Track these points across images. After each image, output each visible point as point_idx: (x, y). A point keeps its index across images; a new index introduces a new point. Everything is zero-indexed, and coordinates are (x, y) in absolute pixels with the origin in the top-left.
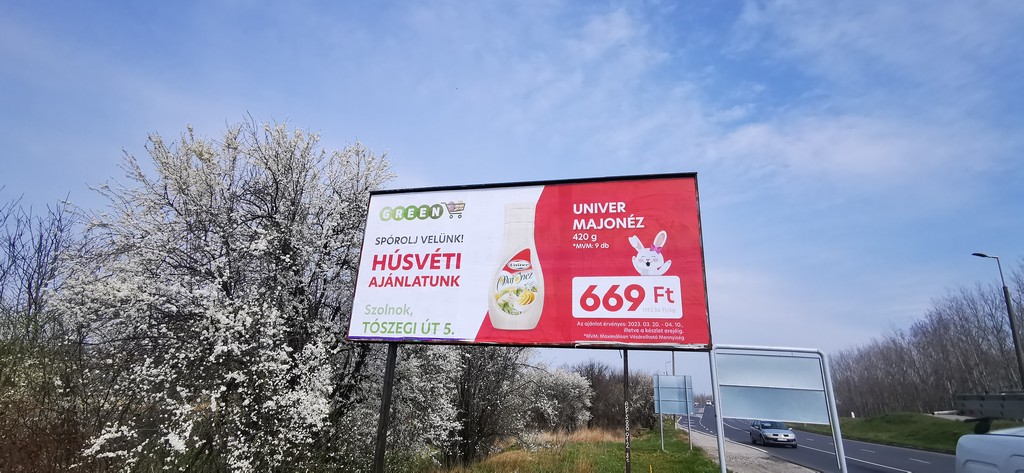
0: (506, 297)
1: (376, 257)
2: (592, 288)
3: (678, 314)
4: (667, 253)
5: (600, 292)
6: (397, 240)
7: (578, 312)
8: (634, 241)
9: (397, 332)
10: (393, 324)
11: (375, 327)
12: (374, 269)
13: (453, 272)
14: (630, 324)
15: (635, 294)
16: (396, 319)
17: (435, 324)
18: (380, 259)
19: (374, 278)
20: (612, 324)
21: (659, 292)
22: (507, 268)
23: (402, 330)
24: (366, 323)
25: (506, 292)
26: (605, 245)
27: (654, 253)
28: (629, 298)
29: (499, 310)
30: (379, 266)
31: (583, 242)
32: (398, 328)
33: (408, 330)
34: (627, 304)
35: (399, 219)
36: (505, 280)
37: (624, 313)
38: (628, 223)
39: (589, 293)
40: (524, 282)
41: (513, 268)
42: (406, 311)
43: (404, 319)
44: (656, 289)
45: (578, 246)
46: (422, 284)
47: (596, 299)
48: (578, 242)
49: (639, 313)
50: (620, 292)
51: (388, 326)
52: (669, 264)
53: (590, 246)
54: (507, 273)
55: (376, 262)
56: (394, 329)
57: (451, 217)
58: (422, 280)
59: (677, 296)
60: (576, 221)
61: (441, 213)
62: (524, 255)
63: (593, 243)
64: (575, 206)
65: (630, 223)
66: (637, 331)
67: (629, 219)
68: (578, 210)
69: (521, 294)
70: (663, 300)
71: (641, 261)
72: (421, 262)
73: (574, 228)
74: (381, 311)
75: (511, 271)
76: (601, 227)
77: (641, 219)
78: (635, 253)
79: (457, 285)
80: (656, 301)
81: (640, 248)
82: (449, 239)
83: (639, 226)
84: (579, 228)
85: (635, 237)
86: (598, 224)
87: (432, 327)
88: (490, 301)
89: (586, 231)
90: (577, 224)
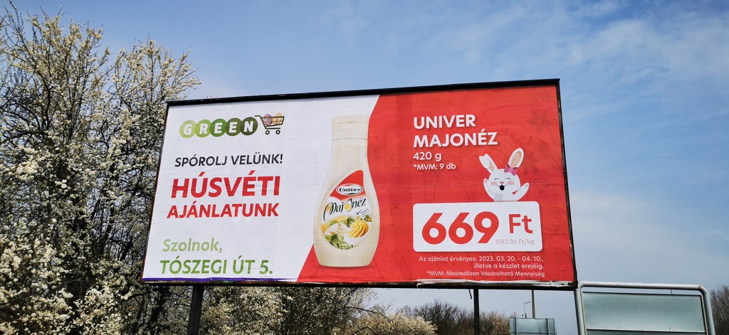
0: (334, 229)
1: (176, 181)
2: (437, 216)
3: (537, 246)
4: (524, 174)
5: (446, 222)
6: (202, 161)
7: (420, 245)
8: (486, 161)
9: (203, 272)
10: (199, 262)
11: (176, 267)
12: (174, 196)
13: (270, 199)
14: (482, 258)
15: (487, 223)
16: (201, 256)
17: (250, 262)
18: (181, 183)
19: (174, 207)
20: (460, 259)
21: (515, 220)
22: (335, 194)
23: (209, 269)
24: (165, 262)
25: (335, 222)
26: (451, 166)
27: (509, 174)
28: (480, 228)
29: (326, 244)
30: (180, 193)
31: (425, 162)
32: (204, 266)
33: (216, 268)
34: (478, 235)
35: (203, 135)
36: (334, 208)
37: (474, 245)
38: (478, 139)
39: (433, 222)
40: (356, 209)
41: (343, 193)
42: (214, 246)
43: (212, 255)
44: (511, 216)
45: (420, 167)
46: (233, 213)
47: (441, 229)
48: (420, 162)
49: (491, 246)
50: (470, 220)
51: (192, 265)
52: (526, 188)
53: (433, 167)
54: (334, 200)
55: (176, 188)
56: (199, 268)
57: (268, 133)
58: (233, 210)
59: (536, 225)
60: (417, 138)
61: (255, 127)
62: (356, 178)
63: (437, 163)
64: (416, 119)
65: (480, 139)
66: (490, 266)
67: (480, 135)
68: (419, 124)
69: (353, 224)
70: (519, 230)
71: (493, 184)
72: (232, 187)
73: (415, 146)
74: (183, 247)
75: (341, 197)
76: (446, 145)
77: (494, 134)
78: (487, 175)
79: (276, 215)
80: (512, 231)
81: (493, 169)
82: (264, 159)
83: (491, 143)
84: (421, 145)
85: (486, 155)
86: (443, 141)
87: (246, 265)
88: (315, 233)
89: (429, 149)
90: (418, 141)
